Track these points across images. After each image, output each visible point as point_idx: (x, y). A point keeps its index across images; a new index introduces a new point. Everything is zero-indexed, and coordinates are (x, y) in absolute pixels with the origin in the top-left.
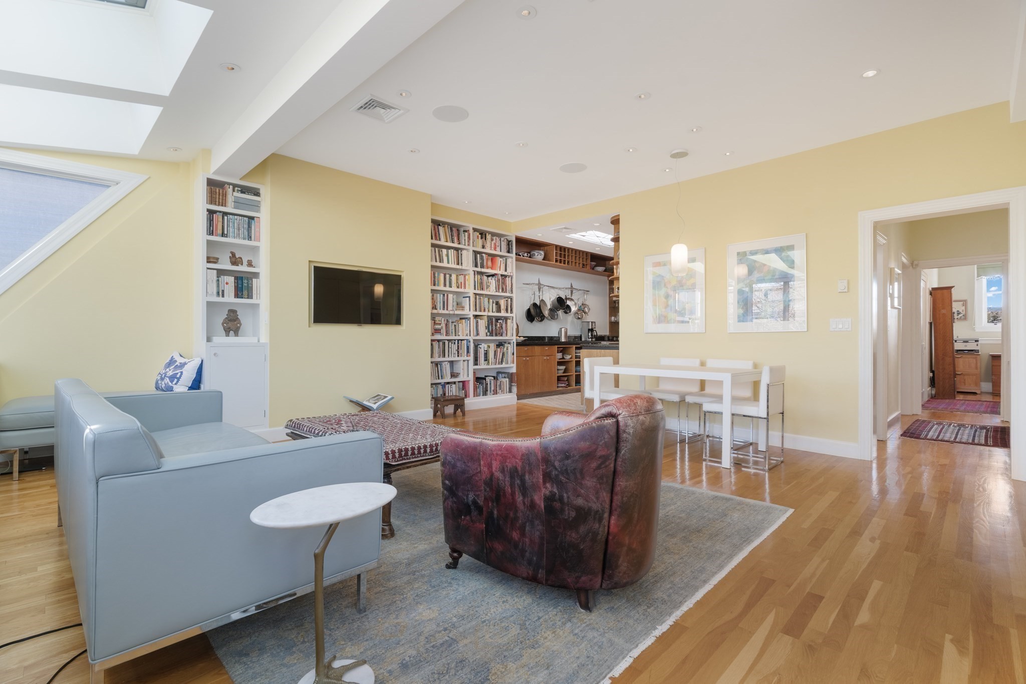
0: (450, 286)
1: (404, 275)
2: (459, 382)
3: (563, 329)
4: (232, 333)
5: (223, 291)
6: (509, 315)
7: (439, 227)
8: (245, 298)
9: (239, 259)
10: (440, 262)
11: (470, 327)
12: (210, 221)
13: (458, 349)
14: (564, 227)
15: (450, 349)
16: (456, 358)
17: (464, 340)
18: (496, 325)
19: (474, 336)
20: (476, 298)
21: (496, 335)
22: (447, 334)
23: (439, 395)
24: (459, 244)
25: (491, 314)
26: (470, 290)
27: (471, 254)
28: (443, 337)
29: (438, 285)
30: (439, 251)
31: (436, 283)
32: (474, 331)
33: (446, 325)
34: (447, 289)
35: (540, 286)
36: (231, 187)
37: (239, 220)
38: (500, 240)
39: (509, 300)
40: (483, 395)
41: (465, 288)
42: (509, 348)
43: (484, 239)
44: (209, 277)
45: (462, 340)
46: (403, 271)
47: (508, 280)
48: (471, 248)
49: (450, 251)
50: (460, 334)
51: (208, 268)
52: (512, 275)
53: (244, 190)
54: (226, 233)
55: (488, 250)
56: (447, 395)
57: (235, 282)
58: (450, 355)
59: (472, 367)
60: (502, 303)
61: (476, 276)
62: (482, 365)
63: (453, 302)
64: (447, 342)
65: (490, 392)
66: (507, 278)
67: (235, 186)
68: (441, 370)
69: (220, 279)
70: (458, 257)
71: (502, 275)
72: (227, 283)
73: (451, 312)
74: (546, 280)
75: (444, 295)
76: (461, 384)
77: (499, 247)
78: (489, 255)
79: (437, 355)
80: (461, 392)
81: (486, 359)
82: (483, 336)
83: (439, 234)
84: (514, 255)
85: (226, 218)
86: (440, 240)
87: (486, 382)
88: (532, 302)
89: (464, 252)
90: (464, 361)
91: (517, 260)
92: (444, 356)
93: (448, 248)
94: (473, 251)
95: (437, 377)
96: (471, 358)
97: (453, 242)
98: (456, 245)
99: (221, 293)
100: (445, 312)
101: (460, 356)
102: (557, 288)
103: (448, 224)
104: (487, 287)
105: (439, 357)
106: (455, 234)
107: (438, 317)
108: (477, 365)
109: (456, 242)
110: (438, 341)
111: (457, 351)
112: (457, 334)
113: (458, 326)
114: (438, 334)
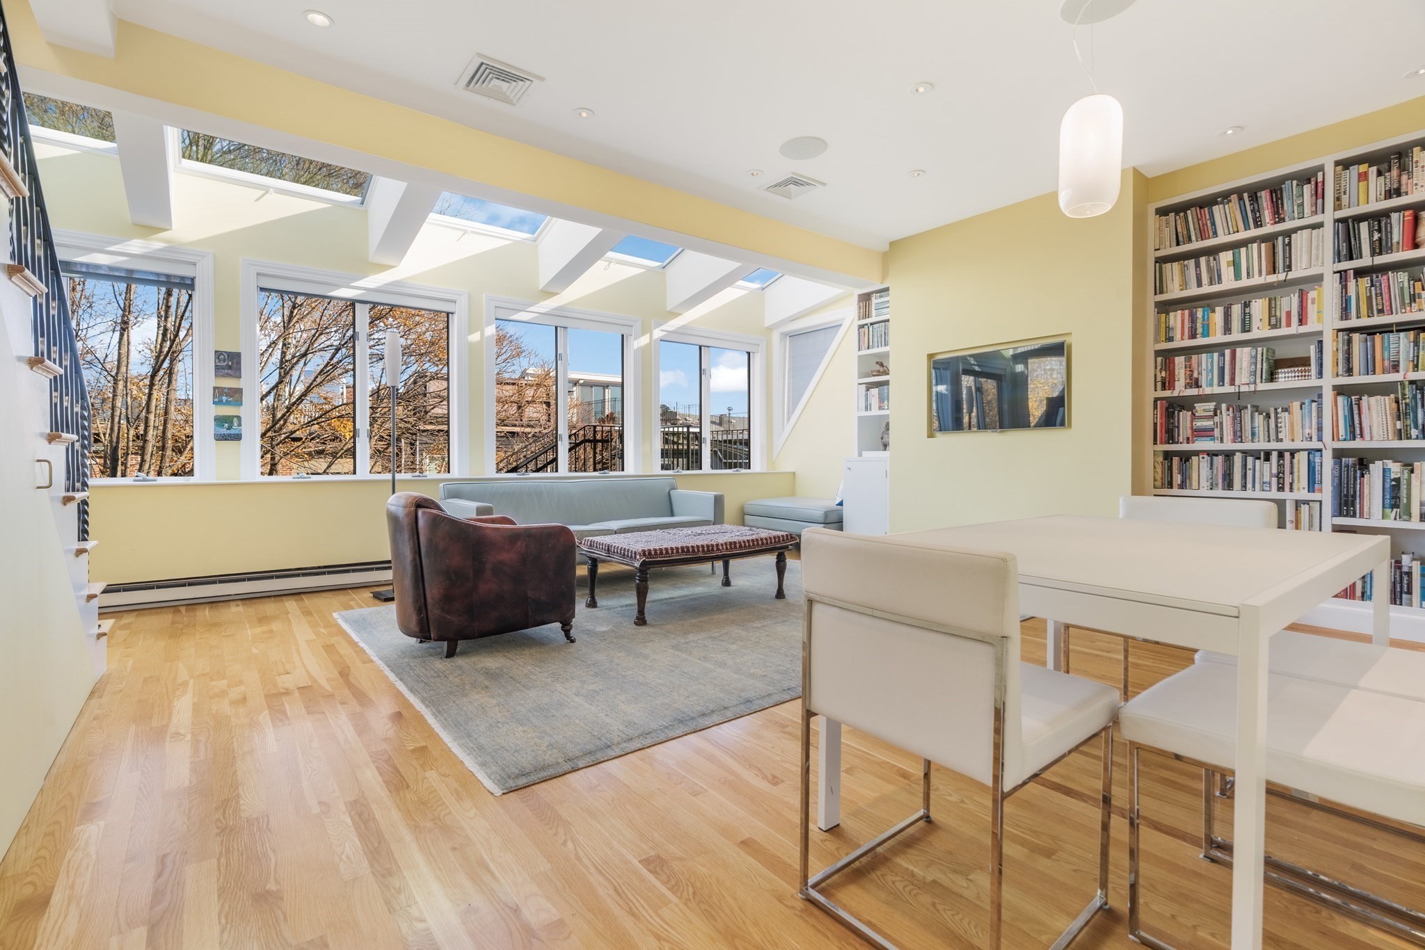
0: (1246, 328)
1: (1069, 341)
5: (870, 405)
7: (1215, 208)
8: (886, 409)
10: (1212, 283)
11: (1320, 416)
12: (859, 337)
13: (1281, 473)
15: (1250, 473)
16: (1274, 495)
17: (1299, 450)
19: (1334, 439)
20: (1349, 342)
22: (1238, 436)
24: (1281, 221)
26: (1325, 324)
27: (1328, 234)
28: (1228, 445)
29: (1206, 335)
30: (1209, 262)
31: (1200, 330)
32: (1337, 427)
33: (1235, 418)
34: (1236, 335)
36: (874, 294)
37: (879, 327)
41: (1303, 322)
43: (1396, 172)
44: (859, 392)
45: (1293, 453)
46: (1070, 334)
48: (1328, 217)
49: (1244, 250)
50: (1281, 436)
51: (859, 384)
54: (871, 344)
57: (879, 394)
58: (1249, 485)
59: (1329, 520)
61: (1352, 284)
62: (1375, 517)
63: (1253, 364)
64: (1238, 458)
67: (876, 292)
69: (868, 392)
70: (1274, 254)
72: (873, 396)
73: (1245, 389)
75: (1222, 355)
78: (1420, 207)
79: (1205, 483)
81: (1395, 503)
82: (1380, 438)
83: (1213, 224)
85: (871, 328)
86: (1215, 235)
87: (1399, 567)
89: (1299, 240)
90: (1298, 504)
92: (1229, 487)
93: (1234, 246)
94: (1337, 221)
96: (1327, 496)
97: (1258, 223)
98: (1269, 228)
99: (868, 407)
100: (1228, 389)
101: (1287, 489)
103: (1239, 192)
104: (1407, 301)
105: (1211, 489)
106: (1265, 205)
107: (1203, 404)
108: (1354, 516)
109: (1268, 220)
110: (1208, 455)
111: (1274, 480)
112: (1273, 436)
113: (1277, 418)
114: (1205, 438)
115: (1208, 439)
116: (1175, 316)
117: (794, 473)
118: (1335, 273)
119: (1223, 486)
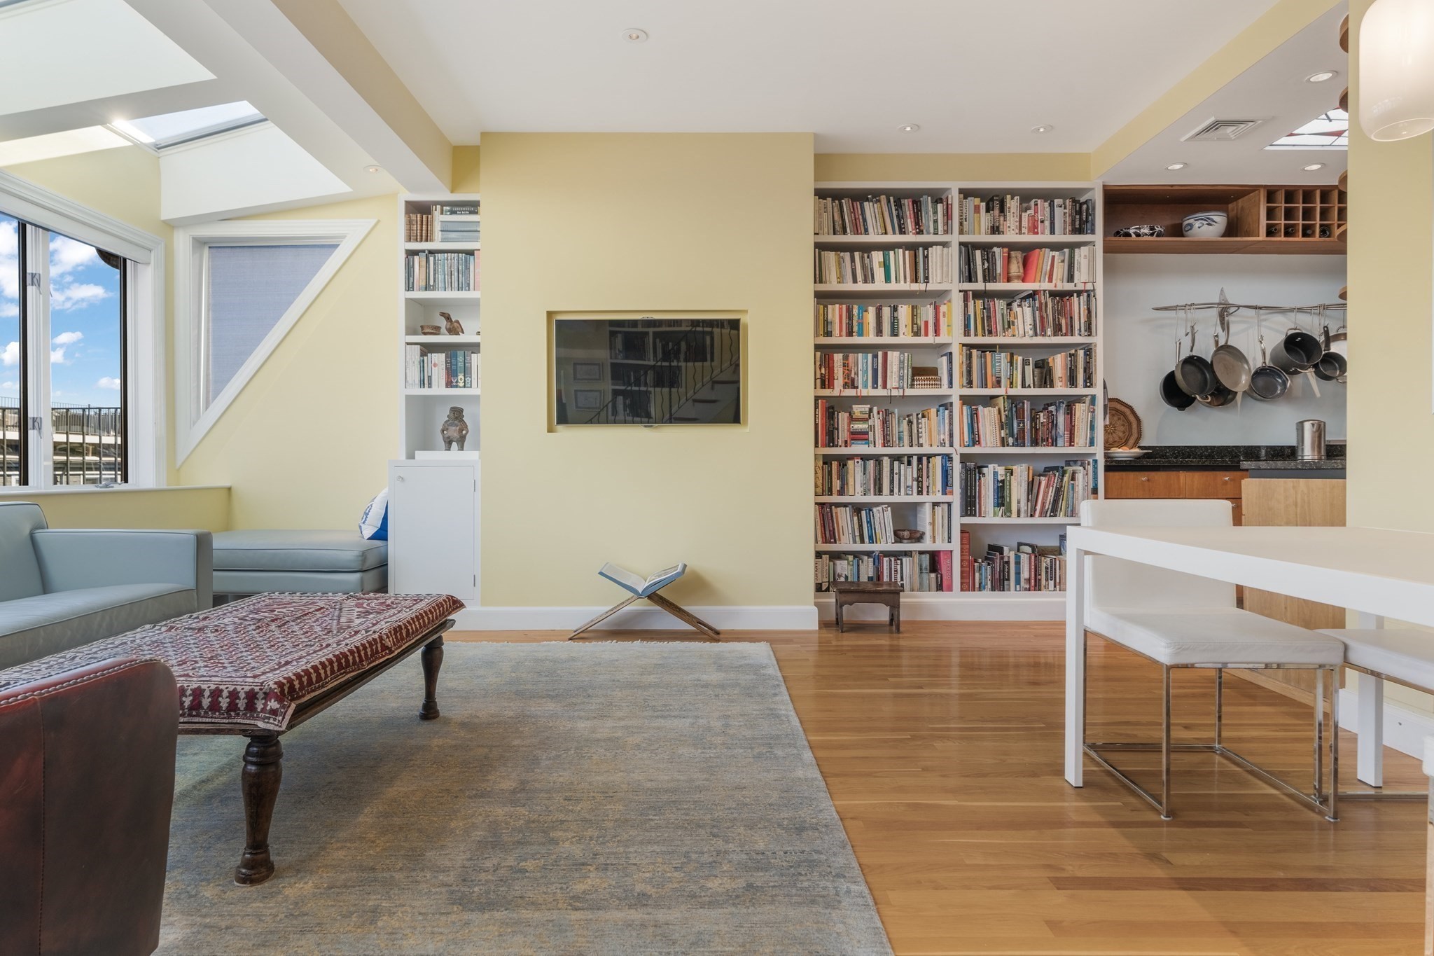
0: (894, 333)
1: (744, 319)
2: (921, 553)
3: (1307, 426)
4: (454, 445)
5: (430, 378)
6: (1080, 390)
7: (866, 204)
8: (460, 387)
9: (455, 324)
10: (865, 281)
11: (951, 424)
12: (409, 268)
13: (920, 476)
15: (896, 477)
16: (915, 498)
17: (935, 455)
18: (1034, 419)
19: (962, 444)
20: (970, 357)
21: (1035, 443)
22: (886, 442)
23: (864, 579)
24: (920, 232)
25: (1018, 391)
26: (953, 336)
27: (954, 254)
28: (879, 450)
29: (861, 334)
30: (862, 259)
31: (855, 329)
32: (962, 433)
33: (885, 422)
34: (886, 339)
35: (1224, 311)
36: (438, 207)
37: (451, 259)
38: (1052, 206)
39: (1081, 353)
40: (993, 589)
41: (937, 333)
42: (1080, 477)
43: (997, 212)
44: (408, 357)
45: (929, 457)
46: (746, 312)
47: (1077, 306)
48: (955, 238)
49: (892, 253)
50: (921, 441)
51: (408, 344)
52: (1089, 287)
53: (456, 207)
54: (432, 283)
55: (1010, 236)
56: (886, 579)
57: (446, 362)
58: (896, 490)
59: (958, 520)
60: (1059, 364)
61: (971, 303)
62: (989, 515)
63: (901, 368)
64: (886, 462)
65: (1018, 582)
66: (1075, 299)
67: (443, 204)
68: (869, 522)
69: (425, 358)
70: (916, 264)
71: (1053, 294)
72: (435, 365)
73: (895, 393)
74: (1240, 291)
75: (875, 356)
76: (926, 558)
77: (1047, 223)
78: (1011, 247)
79: (859, 489)
80: (925, 576)
81: (1001, 499)
82: (990, 442)
83: (865, 220)
84: (1098, 237)
85: (431, 259)
86: (866, 231)
87: (1002, 558)
88: (1185, 354)
89: (935, 252)
90: (935, 505)
91: (1108, 249)
92: (879, 491)
93: (886, 248)
94: (961, 244)
95: (858, 539)
96: (956, 498)
97: (902, 231)
98: (910, 238)
99: (425, 381)
100: (880, 392)
101: (925, 492)
102: (1291, 310)
103: (888, 193)
104: (1006, 326)
105: (865, 494)
106: (908, 213)
107: (860, 406)
108: (975, 515)
109: (910, 230)
110: (861, 459)
111: (915, 483)
112: (915, 442)
113: (918, 424)
114: (860, 442)
115: (864, 442)
116: (833, 310)
117: (229, 489)
118: (960, 291)
119: (875, 491)
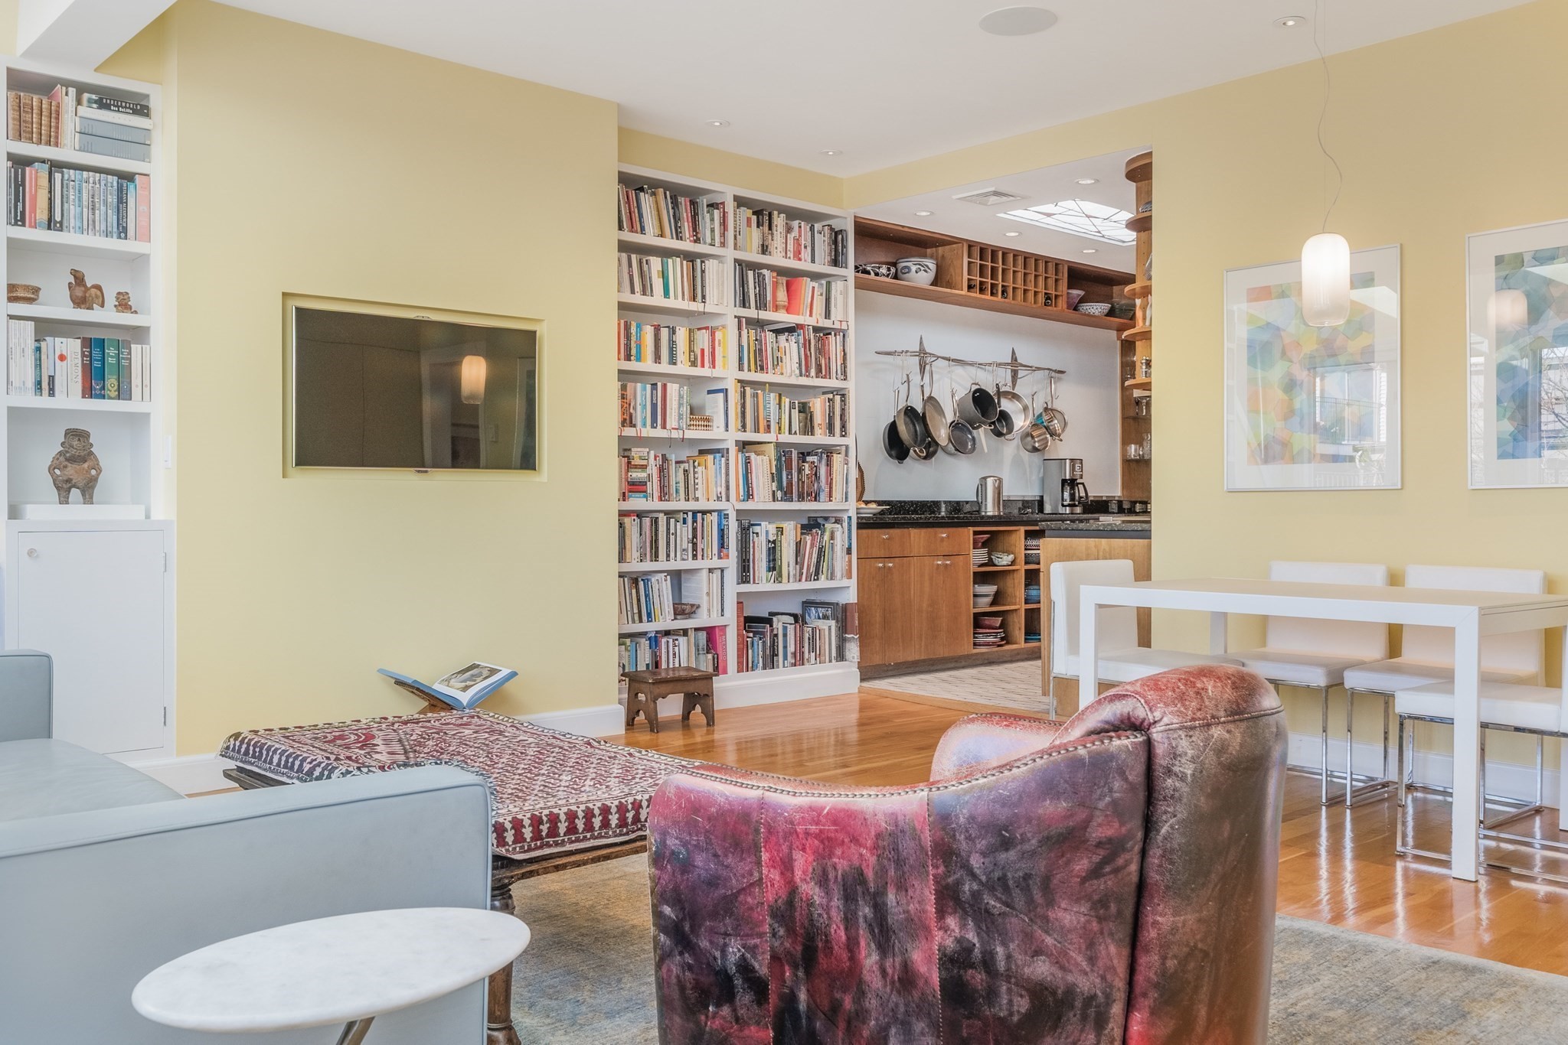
0: (673, 361)
1: (542, 330)
2: (696, 629)
3: (990, 481)
4: (75, 493)
5: (52, 379)
6: (836, 440)
7: (642, 194)
8: (110, 398)
9: (93, 291)
10: (644, 293)
11: (727, 474)
12: (18, 186)
13: (695, 536)
14: (993, 189)
15: (672, 538)
16: (690, 564)
17: (710, 512)
18: (800, 470)
19: (738, 499)
20: (743, 395)
21: (801, 498)
22: (664, 495)
23: (642, 667)
24: (697, 241)
25: (786, 438)
26: (727, 371)
27: (729, 270)
28: (655, 504)
29: (639, 359)
30: (640, 262)
31: (634, 352)
32: (738, 486)
33: (661, 470)
34: (664, 367)
35: (923, 358)
36: (72, 91)
37: (94, 183)
38: (812, 229)
39: (838, 398)
40: (764, 668)
41: (713, 365)
42: (838, 535)
43: (766, 228)
44: (13, 341)
45: (704, 512)
46: (541, 321)
47: (834, 344)
48: (730, 254)
49: (670, 261)
50: (699, 494)
51: (11, 317)
52: (844, 327)
53: (107, 99)
54: (58, 218)
55: (777, 259)
56: (664, 666)
57: (83, 355)
58: (672, 555)
59: (733, 588)
60: (818, 406)
61: (744, 332)
62: (763, 582)
63: (680, 405)
64: (662, 520)
65: (785, 658)
66: (832, 338)
67: (81, 88)
68: (647, 596)
69: (43, 345)
70: (694, 277)
71: (816, 330)
72: (62, 358)
73: (675, 435)
74: (939, 342)
75: (654, 386)
76: (703, 636)
77: (809, 249)
78: (781, 271)
79: (636, 555)
80: (702, 657)
81: (773, 566)
82: (763, 499)
83: (640, 217)
84: (850, 272)
85: (58, 176)
86: (643, 230)
87: (772, 631)
88: (902, 405)
89: (711, 265)
90: (711, 570)
91: (860, 286)
92: (655, 557)
93: (666, 253)
94: (736, 260)
95: (636, 617)
96: (732, 563)
97: (679, 237)
98: (687, 245)
99: (45, 385)
100: (658, 433)
101: (699, 556)
102: (972, 364)
103: (666, 186)
104: (776, 363)
105: (641, 561)
106: (685, 215)
107: (639, 449)
108: (749, 582)
109: (687, 236)
110: (637, 516)
111: (690, 545)
112: (691, 496)
113: (695, 473)
114: (637, 495)
115: (642, 495)
118: (735, 317)
119: (651, 556)
